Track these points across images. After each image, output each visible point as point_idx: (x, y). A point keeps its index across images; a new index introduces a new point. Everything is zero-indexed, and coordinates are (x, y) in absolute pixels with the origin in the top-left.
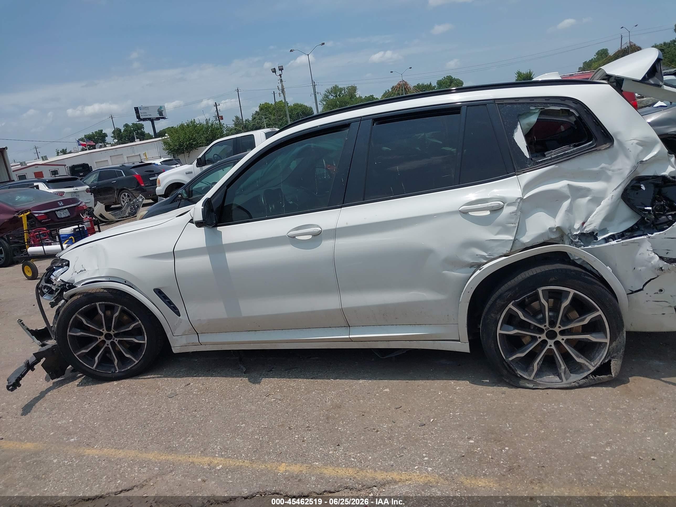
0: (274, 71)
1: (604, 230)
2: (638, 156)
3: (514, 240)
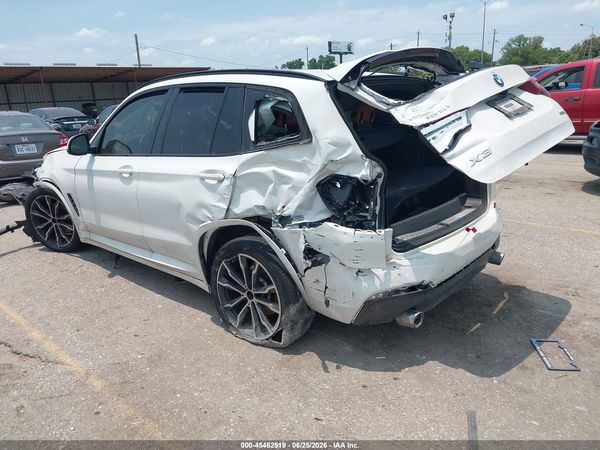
0: (445, 17)
1: (300, 217)
2: (329, 155)
3: (228, 209)
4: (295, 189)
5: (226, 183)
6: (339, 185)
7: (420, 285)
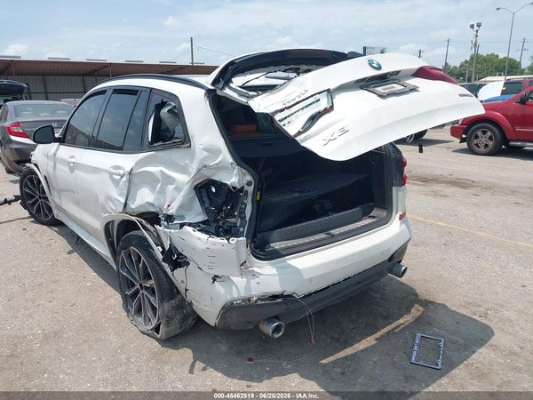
0: (472, 26)
1: (182, 217)
2: (202, 160)
3: (126, 204)
4: (178, 189)
5: (124, 179)
6: (214, 190)
7: (281, 296)
